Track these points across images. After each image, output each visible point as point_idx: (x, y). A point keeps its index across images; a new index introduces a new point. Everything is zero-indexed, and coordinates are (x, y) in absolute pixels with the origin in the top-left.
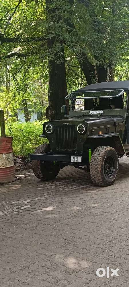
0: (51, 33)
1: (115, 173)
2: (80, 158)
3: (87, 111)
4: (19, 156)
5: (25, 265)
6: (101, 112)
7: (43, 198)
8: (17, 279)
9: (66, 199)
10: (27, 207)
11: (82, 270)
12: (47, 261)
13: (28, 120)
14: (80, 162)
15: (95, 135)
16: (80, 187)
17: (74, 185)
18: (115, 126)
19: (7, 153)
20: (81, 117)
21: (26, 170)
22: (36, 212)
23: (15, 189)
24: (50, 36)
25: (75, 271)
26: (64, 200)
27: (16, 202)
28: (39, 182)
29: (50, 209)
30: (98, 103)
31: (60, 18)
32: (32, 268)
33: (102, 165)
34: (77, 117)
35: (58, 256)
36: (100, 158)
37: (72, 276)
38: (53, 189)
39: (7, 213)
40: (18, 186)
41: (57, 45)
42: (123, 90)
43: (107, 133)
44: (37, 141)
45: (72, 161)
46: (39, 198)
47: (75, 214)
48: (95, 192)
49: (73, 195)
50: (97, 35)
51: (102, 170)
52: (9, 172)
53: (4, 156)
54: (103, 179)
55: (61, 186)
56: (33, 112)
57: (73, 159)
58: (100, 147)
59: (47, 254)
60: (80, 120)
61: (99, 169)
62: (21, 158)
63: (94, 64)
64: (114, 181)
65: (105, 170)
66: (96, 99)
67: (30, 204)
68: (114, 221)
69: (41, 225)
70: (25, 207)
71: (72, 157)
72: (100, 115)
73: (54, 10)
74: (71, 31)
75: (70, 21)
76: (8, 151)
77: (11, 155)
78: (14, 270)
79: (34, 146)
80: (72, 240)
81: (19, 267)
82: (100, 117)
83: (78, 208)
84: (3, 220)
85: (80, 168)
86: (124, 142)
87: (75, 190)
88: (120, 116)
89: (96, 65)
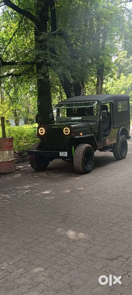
0: (40, 58)
1: (92, 164)
2: (66, 153)
3: (69, 118)
4: (16, 152)
5: (35, 238)
6: (80, 118)
7: (39, 184)
8: (31, 249)
9: (57, 184)
10: (28, 191)
11: (79, 240)
12: (51, 234)
13: (17, 124)
14: (67, 156)
15: (77, 136)
16: (66, 175)
17: (61, 173)
18: (91, 128)
19: (9, 150)
20: (65, 122)
21: (22, 162)
22: (36, 195)
23: (17, 177)
24: (40, 61)
25: (74, 241)
26: (56, 185)
27: (19, 188)
28: (35, 172)
29: (47, 192)
30: (76, 112)
31: (46, 48)
32: (41, 239)
33: (83, 158)
34: (62, 122)
35: (59, 230)
36: (81, 153)
37: (72, 245)
38: (46, 177)
39: (13, 196)
40: (19, 175)
41: (44, 67)
42: (96, 102)
43: (85, 134)
44: (27, 140)
45: (60, 155)
46: (37, 184)
47: (66, 196)
48: (78, 178)
49: (62, 182)
50: (74, 60)
51: (82, 162)
52: (11, 165)
53: (7, 152)
54: (84, 168)
55: (52, 175)
56: (21, 118)
57: (61, 154)
58: (81, 144)
59: (50, 228)
60: (64, 124)
61: (81, 161)
62: (18, 153)
63: (72, 82)
64: (91, 169)
65: (85, 162)
66: (74, 108)
67: (30, 188)
68: (97, 201)
69: (41, 205)
70: (27, 191)
71: (60, 153)
72: (79, 121)
73: (42, 41)
74: (55, 57)
75: (54, 50)
76: (10, 148)
77: (12, 152)
78: (27, 242)
79: (26, 144)
80: (67, 216)
81: (30, 240)
82: (79, 122)
83: (68, 191)
84: (11, 202)
85: (66, 161)
86: (98, 141)
87: (63, 177)
88: (94, 121)
89: (73, 83)
